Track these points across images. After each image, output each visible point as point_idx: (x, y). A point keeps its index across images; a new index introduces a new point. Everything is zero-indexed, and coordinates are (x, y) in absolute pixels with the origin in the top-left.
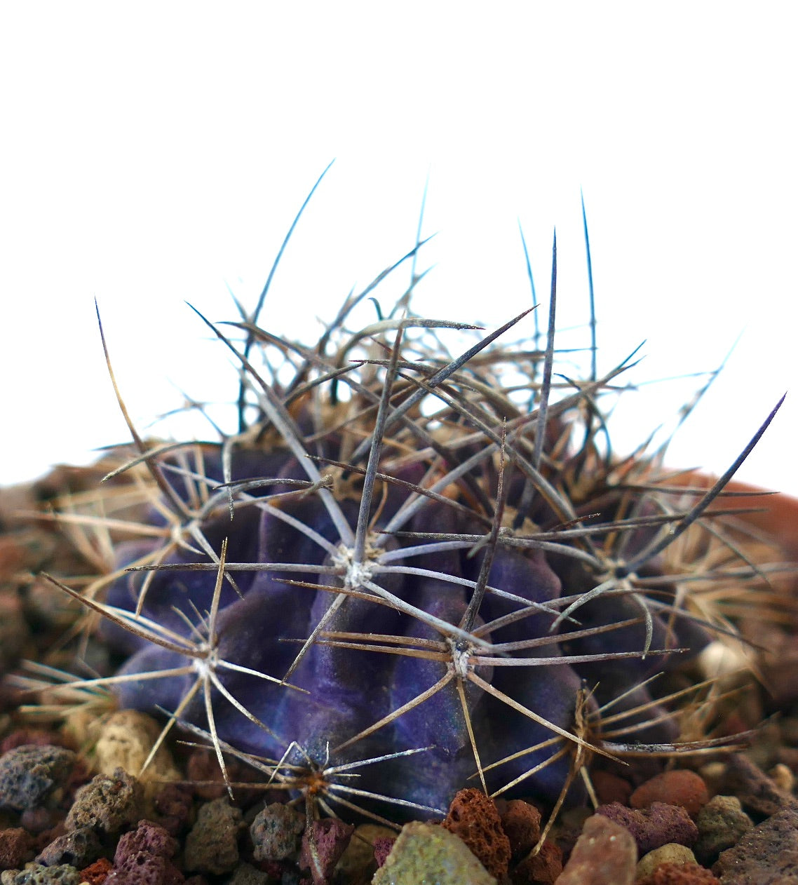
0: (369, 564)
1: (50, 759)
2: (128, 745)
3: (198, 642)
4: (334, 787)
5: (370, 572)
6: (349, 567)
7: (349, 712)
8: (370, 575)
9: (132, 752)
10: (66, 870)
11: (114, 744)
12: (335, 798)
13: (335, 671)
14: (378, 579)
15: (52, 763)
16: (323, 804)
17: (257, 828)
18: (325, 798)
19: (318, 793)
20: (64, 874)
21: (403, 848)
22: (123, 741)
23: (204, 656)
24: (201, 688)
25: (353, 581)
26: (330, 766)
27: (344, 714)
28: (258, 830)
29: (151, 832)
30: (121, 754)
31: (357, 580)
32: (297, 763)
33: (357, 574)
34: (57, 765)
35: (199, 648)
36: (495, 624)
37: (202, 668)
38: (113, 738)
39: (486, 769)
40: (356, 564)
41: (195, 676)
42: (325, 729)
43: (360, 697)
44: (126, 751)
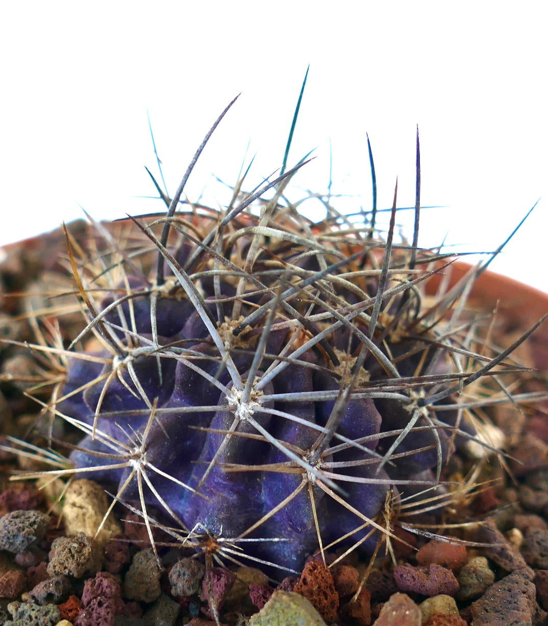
0: (253, 404)
1: (34, 522)
2: (84, 510)
3: (132, 446)
4: (224, 549)
5: (253, 410)
6: (239, 405)
7: (235, 497)
8: (252, 412)
9: (88, 515)
10: (52, 610)
11: (75, 509)
12: (224, 555)
13: (227, 476)
14: (257, 416)
15: (36, 526)
16: (216, 558)
17: (173, 576)
18: (218, 554)
19: (213, 551)
20: (50, 613)
21: (272, 607)
22: (81, 507)
23: (137, 457)
24: (135, 476)
25: (241, 416)
26: (222, 536)
27: (231, 498)
28: (174, 577)
29: (105, 583)
30: (80, 517)
31: (244, 415)
32: (199, 532)
33: (244, 411)
34: (39, 527)
35: (134, 451)
36: (336, 449)
37: (136, 465)
38: (74, 505)
39: (325, 548)
40: (243, 404)
41: (131, 468)
42: (219, 510)
43: (242, 487)
44: (84, 514)
